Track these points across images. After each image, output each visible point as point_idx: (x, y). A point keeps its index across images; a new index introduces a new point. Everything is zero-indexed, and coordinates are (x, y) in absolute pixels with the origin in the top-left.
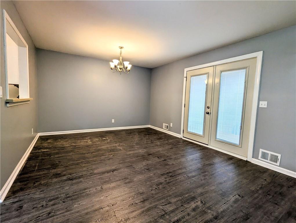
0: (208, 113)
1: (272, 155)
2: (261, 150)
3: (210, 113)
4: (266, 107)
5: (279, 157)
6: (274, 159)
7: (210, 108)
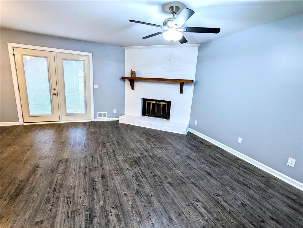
0: (55, 95)
1: (103, 114)
2: (98, 113)
3: (57, 94)
4: (97, 88)
5: (106, 114)
6: (105, 115)
7: (56, 89)
